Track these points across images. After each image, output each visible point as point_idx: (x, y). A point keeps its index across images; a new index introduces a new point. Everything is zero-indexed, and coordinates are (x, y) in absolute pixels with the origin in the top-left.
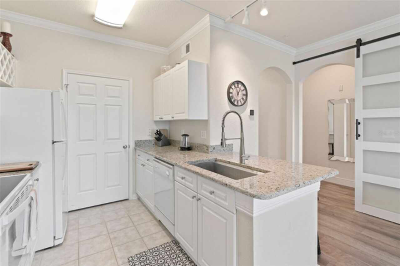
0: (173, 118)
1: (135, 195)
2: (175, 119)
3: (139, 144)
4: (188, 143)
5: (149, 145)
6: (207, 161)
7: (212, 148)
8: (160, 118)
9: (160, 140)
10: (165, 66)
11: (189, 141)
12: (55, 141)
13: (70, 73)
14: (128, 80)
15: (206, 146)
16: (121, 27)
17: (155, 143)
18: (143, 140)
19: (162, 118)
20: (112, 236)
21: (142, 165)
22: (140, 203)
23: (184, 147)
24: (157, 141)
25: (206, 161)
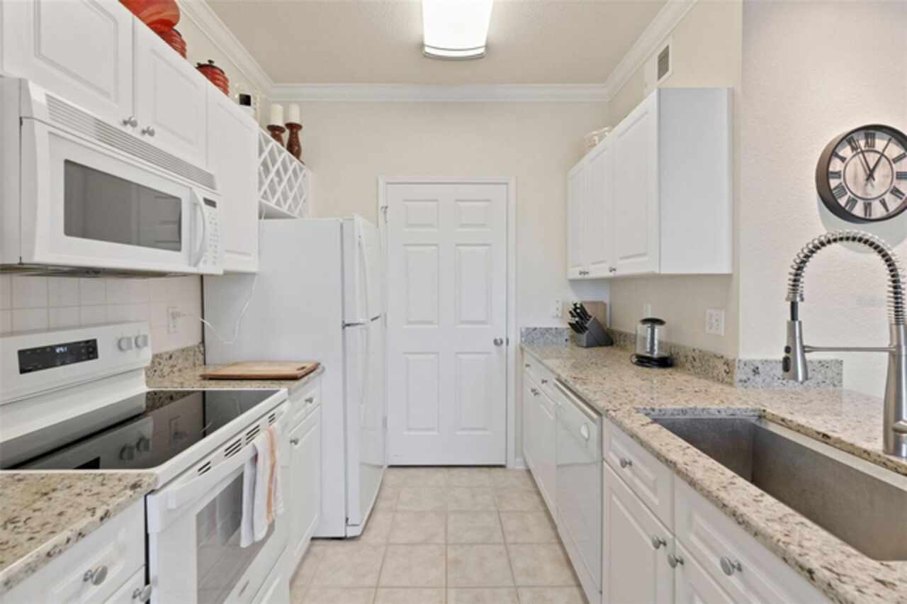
0: (612, 270)
1: (520, 460)
2: (619, 272)
3: (532, 337)
4: (660, 343)
5: (554, 340)
6: (723, 415)
7: (749, 370)
8: (581, 273)
9: (584, 331)
10: (595, 133)
11: (664, 339)
12: (347, 322)
13: (391, 183)
14: (506, 184)
15: (722, 361)
16: (482, 54)
17: (572, 337)
18: (541, 328)
19: (585, 273)
20: (451, 555)
21: (533, 391)
22: (530, 483)
23: (648, 355)
24: (574, 332)
25: (719, 416)
